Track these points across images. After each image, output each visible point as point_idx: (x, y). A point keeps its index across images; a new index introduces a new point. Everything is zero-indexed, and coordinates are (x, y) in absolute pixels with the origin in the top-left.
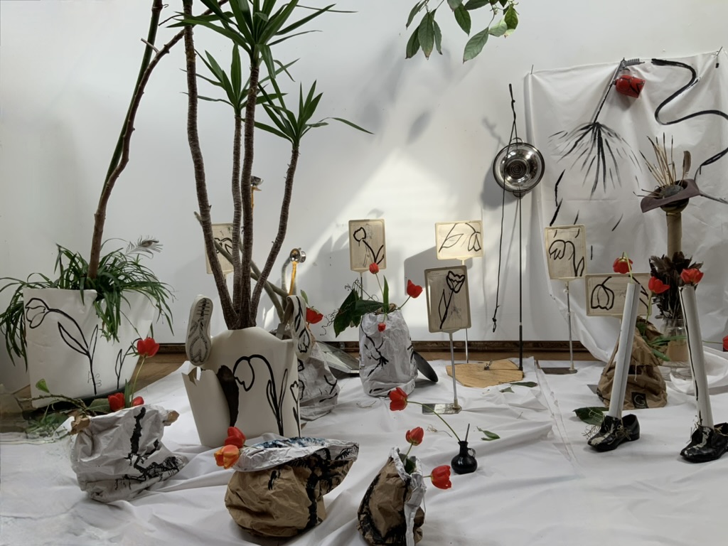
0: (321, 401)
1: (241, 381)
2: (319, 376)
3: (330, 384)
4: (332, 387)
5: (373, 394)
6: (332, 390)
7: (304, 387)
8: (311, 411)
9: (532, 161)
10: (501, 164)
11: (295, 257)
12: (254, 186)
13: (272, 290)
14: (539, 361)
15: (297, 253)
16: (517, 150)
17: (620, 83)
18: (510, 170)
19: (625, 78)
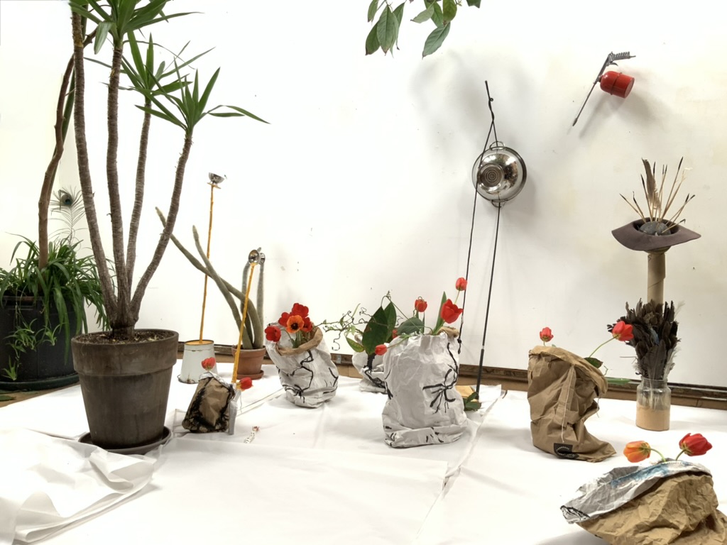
9: (510, 167)
10: (477, 170)
11: (254, 258)
12: (214, 184)
13: (226, 289)
14: (508, 391)
15: (256, 255)
16: (496, 155)
17: (604, 79)
18: (485, 177)
19: (611, 74)
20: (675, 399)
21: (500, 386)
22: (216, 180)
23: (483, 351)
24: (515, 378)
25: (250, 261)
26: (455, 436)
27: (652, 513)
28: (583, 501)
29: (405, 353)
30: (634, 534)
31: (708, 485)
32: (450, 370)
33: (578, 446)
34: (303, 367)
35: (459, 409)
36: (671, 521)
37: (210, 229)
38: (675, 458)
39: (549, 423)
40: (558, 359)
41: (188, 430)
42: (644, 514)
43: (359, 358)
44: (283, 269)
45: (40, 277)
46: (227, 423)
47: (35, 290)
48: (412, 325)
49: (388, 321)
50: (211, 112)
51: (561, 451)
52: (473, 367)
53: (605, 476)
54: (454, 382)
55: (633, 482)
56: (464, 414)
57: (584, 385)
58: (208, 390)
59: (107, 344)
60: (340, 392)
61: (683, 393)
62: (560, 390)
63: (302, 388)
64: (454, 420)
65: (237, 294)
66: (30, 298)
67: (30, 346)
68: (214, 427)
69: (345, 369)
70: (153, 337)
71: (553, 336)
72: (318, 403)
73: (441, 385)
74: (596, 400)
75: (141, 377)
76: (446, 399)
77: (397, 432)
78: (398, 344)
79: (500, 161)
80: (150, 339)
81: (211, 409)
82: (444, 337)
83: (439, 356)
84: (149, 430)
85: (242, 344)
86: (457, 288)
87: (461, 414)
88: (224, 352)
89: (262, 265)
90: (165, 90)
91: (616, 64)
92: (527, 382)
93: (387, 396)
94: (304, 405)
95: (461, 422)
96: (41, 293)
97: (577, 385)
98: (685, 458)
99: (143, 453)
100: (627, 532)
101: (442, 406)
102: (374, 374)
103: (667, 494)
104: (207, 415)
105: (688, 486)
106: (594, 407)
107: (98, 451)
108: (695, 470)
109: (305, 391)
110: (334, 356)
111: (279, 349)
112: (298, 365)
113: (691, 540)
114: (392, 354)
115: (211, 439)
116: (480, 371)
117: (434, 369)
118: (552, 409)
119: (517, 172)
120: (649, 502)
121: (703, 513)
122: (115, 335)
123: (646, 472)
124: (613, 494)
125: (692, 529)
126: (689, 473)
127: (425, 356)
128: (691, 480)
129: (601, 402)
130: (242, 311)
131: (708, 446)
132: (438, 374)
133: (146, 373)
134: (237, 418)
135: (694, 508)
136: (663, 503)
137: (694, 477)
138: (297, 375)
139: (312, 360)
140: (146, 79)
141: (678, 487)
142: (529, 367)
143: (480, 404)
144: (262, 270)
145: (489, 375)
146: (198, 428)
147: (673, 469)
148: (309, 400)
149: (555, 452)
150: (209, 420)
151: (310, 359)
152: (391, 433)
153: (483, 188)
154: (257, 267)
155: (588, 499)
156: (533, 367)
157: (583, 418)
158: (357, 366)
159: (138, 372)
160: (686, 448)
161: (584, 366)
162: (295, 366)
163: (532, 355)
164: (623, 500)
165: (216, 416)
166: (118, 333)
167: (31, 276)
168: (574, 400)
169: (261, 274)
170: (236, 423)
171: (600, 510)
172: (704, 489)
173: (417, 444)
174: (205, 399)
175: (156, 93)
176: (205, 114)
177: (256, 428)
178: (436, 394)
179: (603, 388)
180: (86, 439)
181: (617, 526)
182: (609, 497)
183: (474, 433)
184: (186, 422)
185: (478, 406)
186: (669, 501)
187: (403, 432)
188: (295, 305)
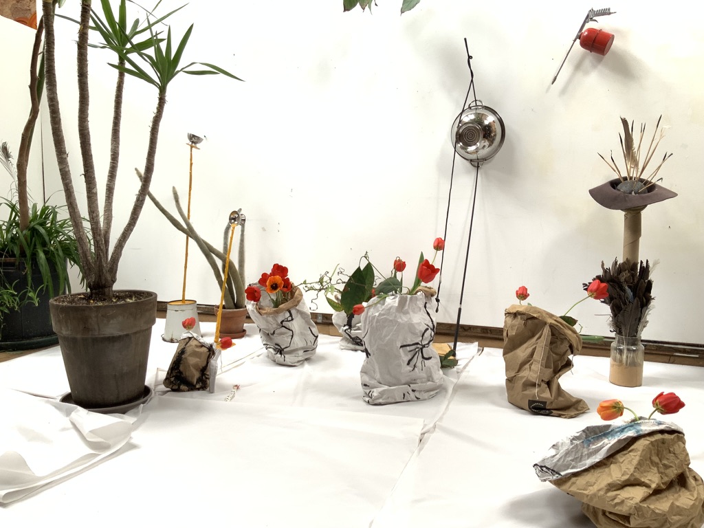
9: (489, 126)
10: (455, 129)
11: (234, 219)
12: (194, 145)
13: (207, 250)
14: (485, 349)
15: (237, 216)
16: (476, 114)
17: (584, 37)
18: (463, 136)
19: (591, 31)
20: (648, 356)
21: (477, 343)
22: (195, 141)
23: (460, 310)
24: (491, 336)
25: (230, 222)
26: (432, 393)
27: (625, 471)
28: (555, 460)
29: (382, 312)
30: (606, 493)
31: (680, 443)
32: (427, 329)
33: (552, 403)
34: (283, 326)
35: (436, 367)
36: (643, 480)
37: (190, 190)
38: (648, 417)
39: (524, 380)
40: (533, 318)
41: (169, 389)
42: (616, 473)
43: (339, 317)
44: (264, 229)
45: (22, 238)
46: (208, 381)
47: (17, 251)
48: (390, 285)
49: (366, 281)
50: (185, 70)
51: (535, 408)
52: (451, 325)
53: (578, 435)
54: (431, 341)
55: (606, 441)
56: (441, 372)
57: (559, 343)
58: (189, 350)
59: (85, 305)
60: (320, 350)
61: (656, 350)
62: (535, 348)
63: (283, 347)
64: (430, 378)
65: (218, 255)
66: (12, 260)
67: (14, 307)
68: (195, 386)
69: (326, 328)
70: (131, 299)
71: (529, 295)
72: (298, 362)
73: (417, 344)
74: (570, 357)
75: (119, 338)
76: (423, 357)
77: (375, 390)
78: (376, 304)
79: (479, 120)
80: (128, 300)
81: (192, 368)
82: (421, 297)
83: (416, 315)
84: (130, 389)
85: (224, 303)
86: (435, 248)
87: (437, 372)
88: (207, 312)
89: (243, 226)
90: (139, 48)
91: (596, 21)
92: (502, 340)
93: (365, 354)
94: (285, 363)
95: (437, 379)
96: (23, 254)
97: (552, 343)
98: (658, 416)
99: (124, 412)
100: (599, 490)
101: (419, 364)
102: (354, 333)
103: (639, 453)
104: (187, 374)
105: (660, 444)
106: (568, 364)
107: (79, 411)
108: (667, 429)
109: (285, 350)
110: (314, 316)
111: (259, 309)
112: (278, 325)
113: (662, 498)
114: (370, 314)
115: (192, 397)
116: (458, 329)
117: (411, 328)
118: (527, 366)
119: (495, 132)
120: (621, 461)
121: (675, 472)
122: (93, 296)
123: (618, 432)
124: (586, 453)
125: (664, 487)
126: (662, 432)
127: (402, 315)
128: (663, 439)
129: (576, 360)
130: (224, 272)
131: (681, 405)
132: (414, 334)
133: (125, 333)
134: (217, 377)
135: (666, 467)
136: (635, 462)
137: (666, 436)
138: (278, 334)
139: (292, 320)
140: (118, 37)
141: (650, 446)
142: (505, 326)
143: (457, 361)
144: (243, 231)
145: (466, 333)
146: (179, 387)
147: (646, 428)
148: (289, 359)
149: (530, 408)
150: (190, 379)
151: (290, 318)
152: (368, 391)
153: (461, 147)
154: (238, 228)
155: (561, 458)
156: (508, 326)
157: (557, 376)
158: (336, 324)
159: (116, 333)
160: (659, 407)
161: (559, 325)
162: (275, 326)
163: (508, 313)
164: (596, 458)
165: (197, 375)
166: (96, 294)
167: (12, 238)
168: (548, 358)
169: (242, 235)
170: (216, 381)
171: (572, 468)
172: (676, 447)
173: (393, 401)
174: (186, 358)
175: (129, 51)
176: (178, 72)
177: (237, 387)
178: (413, 353)
179: (577, 346)
180: (67, 399)
181: (589, 485)
182: (582, 456)
183: (450, 390)
184: (167, 381)
185: (455, 363)
186: (642, 460)
187: (380, 389)
188: (274, 265)
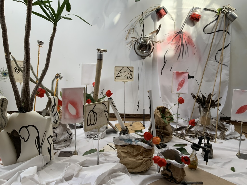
0: (64, 141)
1: (23, 137)
2: (64, 130)
3: (69, 134)
4: (70, 135)
5: (88, 137)
6: (70, 137)
7: (57, 136)
8: (60, 146)
12: (40, 45)
13: (46, 90)
22: (41, 44)
25: (56, 78)
176: (61, 18)
